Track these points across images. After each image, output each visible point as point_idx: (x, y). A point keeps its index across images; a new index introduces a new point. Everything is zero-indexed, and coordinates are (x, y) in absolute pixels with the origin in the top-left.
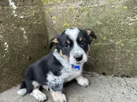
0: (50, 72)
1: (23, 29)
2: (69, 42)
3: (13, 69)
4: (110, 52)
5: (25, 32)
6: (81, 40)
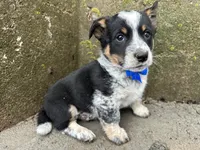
0: (97, 91)
2: (125, 31)
5: (50, 25)
6: (144, 28)
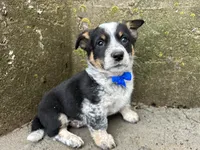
1: (39, 31)
3: (19, 98)
5: (41, 38)
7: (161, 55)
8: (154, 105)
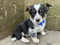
0: (30, 28)
1: (15, 6)
4: (54, 20)
7: (53, 14)
8: (50, 30)
